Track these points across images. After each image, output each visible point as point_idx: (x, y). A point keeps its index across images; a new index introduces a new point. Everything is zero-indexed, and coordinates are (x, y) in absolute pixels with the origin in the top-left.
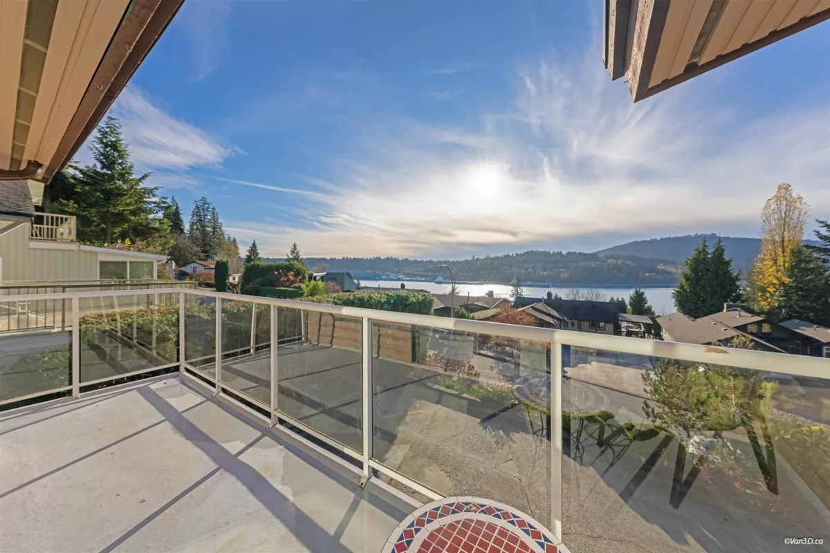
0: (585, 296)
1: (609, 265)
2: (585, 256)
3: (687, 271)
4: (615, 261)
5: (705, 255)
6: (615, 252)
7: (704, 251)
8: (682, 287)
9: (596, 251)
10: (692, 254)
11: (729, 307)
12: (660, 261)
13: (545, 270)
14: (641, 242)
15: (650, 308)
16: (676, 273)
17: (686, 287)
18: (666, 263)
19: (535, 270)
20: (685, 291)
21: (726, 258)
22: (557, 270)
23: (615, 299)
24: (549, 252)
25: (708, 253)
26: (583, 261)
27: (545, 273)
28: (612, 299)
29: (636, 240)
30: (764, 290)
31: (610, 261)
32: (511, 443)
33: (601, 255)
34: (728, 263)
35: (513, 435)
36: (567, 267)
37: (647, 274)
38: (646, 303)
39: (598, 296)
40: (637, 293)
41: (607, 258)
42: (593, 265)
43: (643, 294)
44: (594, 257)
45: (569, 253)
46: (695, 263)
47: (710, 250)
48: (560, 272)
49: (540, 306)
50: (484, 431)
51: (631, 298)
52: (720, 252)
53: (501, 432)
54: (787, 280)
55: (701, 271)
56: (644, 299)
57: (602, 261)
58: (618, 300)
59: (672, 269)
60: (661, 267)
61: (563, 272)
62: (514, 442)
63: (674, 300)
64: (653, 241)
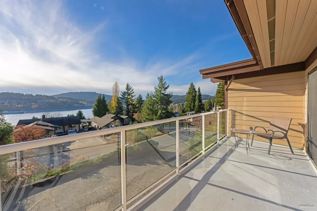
0: (53, 115)
1: (60, 101)
2: (47, 97)
3: (96, 103)
4: (62, 100)
5: (100, 98)
6: (62, 96)
7: (100, 97)
8: (95, 108)
9: (53, 95)
10: (97, 98)
11: (108, 113)
12: (80, 100)
13: (20, 104)
14: (73, 92)
15: (84, 117)
16: (85, 104)
17: (96, 108)
18: (82, 100)
19: (11, 104)
20: (96, 110)
21: (105, 100)
22: (29, 104)
23: (70, 115)
24: (23, 94)
25: (101, 98)
26: (47, 100)
27: (20, 105)
28: (69, 115)
29: (71, 92)
30: (113, 108)
31: (60, 100)
32: (102, 175)
33: (56, 97)
34: (106, 101)
35: (100, 172)
36: (36, 102)
37: (76, 105)
38: (83, 115)
39: (59, 114)
40: (79, 111)
41: (59, 98)
42: (52, 101)
43: (81, 112)
44: (52, 97)
45: (37, 95)
46: (98, 101)
47: (102, 97)
48: (31, 105)
49: (40, 122)
50: (88, 179)
51: (77, 114)
52: (104, 98)
53: (94, 174)
54: (117, 105)
55: (100, 103)
56: (82, 114)
57: (57, 100)
58: (71, 115)
59: (84, 103)
60: (80, 102)
61: (34, 105)
62: (103, 174)
63: (93, 113)
64: (77, 93)
